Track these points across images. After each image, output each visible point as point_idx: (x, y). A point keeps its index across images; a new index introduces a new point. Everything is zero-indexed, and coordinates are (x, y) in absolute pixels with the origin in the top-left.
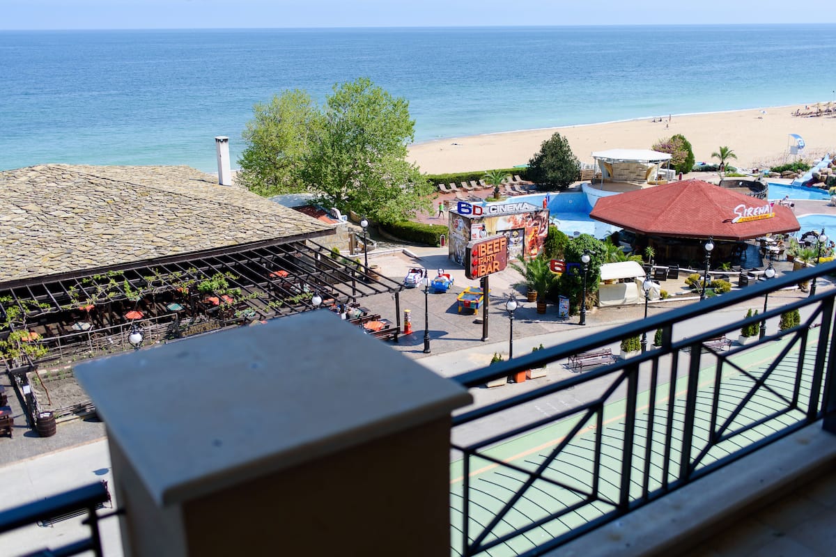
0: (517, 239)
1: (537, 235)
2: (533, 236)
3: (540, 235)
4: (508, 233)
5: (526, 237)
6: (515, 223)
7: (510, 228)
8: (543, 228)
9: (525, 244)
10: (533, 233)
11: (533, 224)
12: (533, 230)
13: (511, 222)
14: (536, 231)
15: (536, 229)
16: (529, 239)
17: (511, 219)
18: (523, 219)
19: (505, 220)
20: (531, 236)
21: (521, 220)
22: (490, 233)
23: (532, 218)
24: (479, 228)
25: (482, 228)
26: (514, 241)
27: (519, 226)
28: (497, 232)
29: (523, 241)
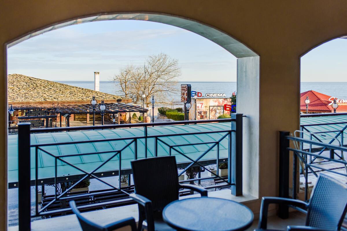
6: (219, 103)
7: (216, 105)
17: (217, 101)
19: (214, 101)
21: (222, 102)
22: (206, 107)
23: (228, 101)
24: (201, 104)
25: (202, 104)
26: (218, 112)
27: (221, 105)
28: (210, 106)
29: (223, 112)
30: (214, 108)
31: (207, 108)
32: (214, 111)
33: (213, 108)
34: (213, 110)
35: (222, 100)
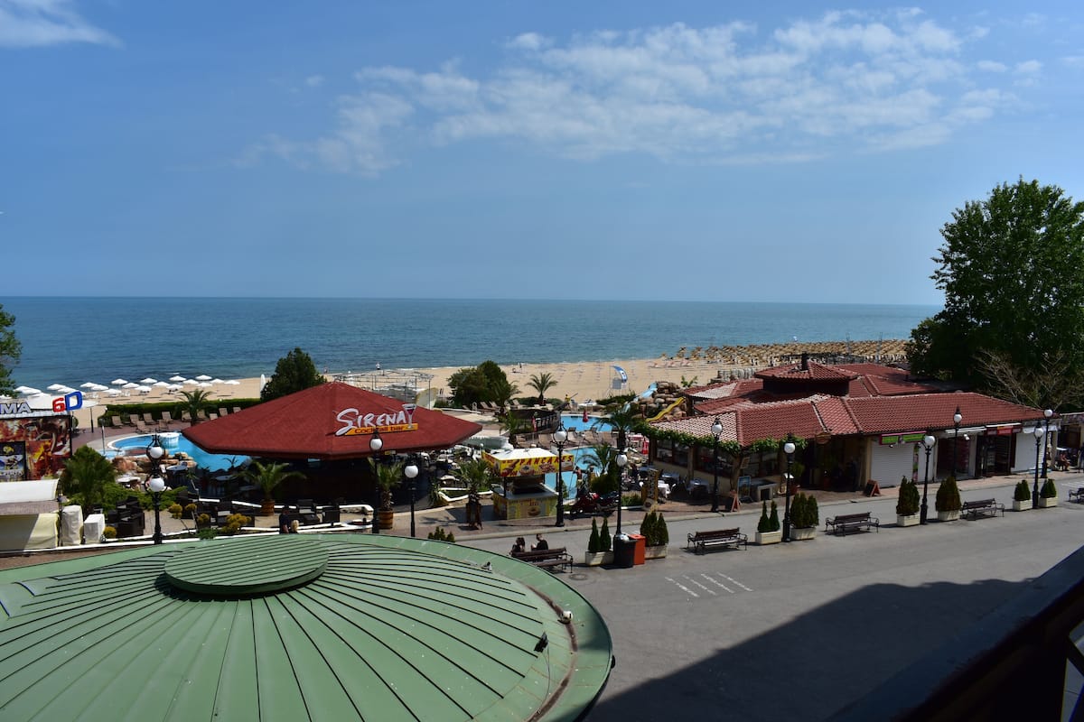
0: (12, 457)
1: (50, 454)
2: (43, 455)
3: (56, 453)
5: (28, 456)
6: (6, 433)
8: (60, 444)
9: (28, 466)
10: (42, 450)
11: (39, 436)
12: (41, 445)
14: (46, 447)
15: (47, 443)
16: (35, 458)
18: (20, 427)
20: (38, 454)
21: (16, 428)
23: (38, 426)
26: (6, 461)
27: (14, 438)
29: (24, 462)
35: (16, 422)
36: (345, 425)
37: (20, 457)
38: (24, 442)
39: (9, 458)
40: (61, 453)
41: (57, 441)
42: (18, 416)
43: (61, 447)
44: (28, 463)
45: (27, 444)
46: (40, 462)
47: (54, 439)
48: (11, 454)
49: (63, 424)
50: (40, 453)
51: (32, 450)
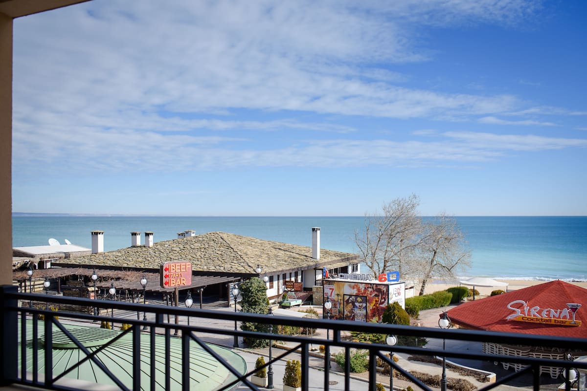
1: (378, 305)
2: (374, 305)
3: (381, 306)
4: (353, 297)
5: (368, 305)
6: (359, 290)
7: (354, 294)
8: (383, 300)
9: (368, 310)
10: (374, 302)
11: (373, 295)
12: (374, 300)
13: (355, 289)
14: (376, 301)
15: (377, 299)
16: (371, 306)
17: (355, 287)
18: (365, 288)
19: (350, 286)
20: (372, 305)
21: (363, 289)
22: (338, 295)
23: (373, 289)
24: (330, 289)
25: (333, 289)
26: (358, 306)
27: (362, 294)
28: (344, 295)
29: (366, 308)
30: (351, 299)
31: (340, 298)
32: (351, 304)
33: (349, 298)
34: (350, 301)
35: (363, 284)
36: (514, 312)
37: (364, 305)
38: (366, 297)
39: (359, 304)
40: (383, 306)
41: (382, 299)
42: (365, 282)
43: (383, 303)
44: (368, 308)
45: (368, 298)
46: (373, 309)
47: (380, 297)
48: (361, 302)
49: (385, 289)
50: (374, 304)
51: (370, 302)
